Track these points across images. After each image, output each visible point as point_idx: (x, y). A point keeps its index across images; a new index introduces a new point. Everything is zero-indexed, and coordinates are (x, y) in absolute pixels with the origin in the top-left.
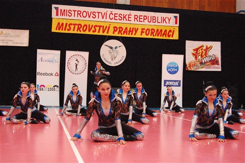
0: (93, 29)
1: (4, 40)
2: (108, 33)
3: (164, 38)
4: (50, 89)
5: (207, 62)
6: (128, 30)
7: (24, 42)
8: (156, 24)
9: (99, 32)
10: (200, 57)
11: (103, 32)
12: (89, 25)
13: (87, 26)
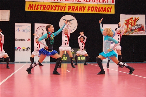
0: (54, 8)
2: (64, 10)
3: (104, 13)
4: (25, 50)
5: (136, 29)
6: (79, 8)
7: (6, 18)
8: (99, 3)
9: (58, 10)
10: (130, 26)
11: (61, 10)
12: (51, 5)
13: (49, 6)
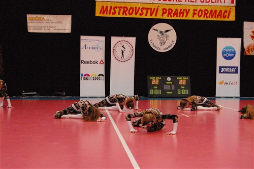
0: (140, 12)
1: (45, 27)
2: (156, 15)
3: (219, 19)
4: (95, 79)
6: (179, 11)
7: (67, 28)
8: (210, 4)
9: (146, 15)
11: (151, 15)
12: (136, 8)
13: (133, 8)
